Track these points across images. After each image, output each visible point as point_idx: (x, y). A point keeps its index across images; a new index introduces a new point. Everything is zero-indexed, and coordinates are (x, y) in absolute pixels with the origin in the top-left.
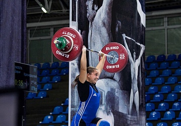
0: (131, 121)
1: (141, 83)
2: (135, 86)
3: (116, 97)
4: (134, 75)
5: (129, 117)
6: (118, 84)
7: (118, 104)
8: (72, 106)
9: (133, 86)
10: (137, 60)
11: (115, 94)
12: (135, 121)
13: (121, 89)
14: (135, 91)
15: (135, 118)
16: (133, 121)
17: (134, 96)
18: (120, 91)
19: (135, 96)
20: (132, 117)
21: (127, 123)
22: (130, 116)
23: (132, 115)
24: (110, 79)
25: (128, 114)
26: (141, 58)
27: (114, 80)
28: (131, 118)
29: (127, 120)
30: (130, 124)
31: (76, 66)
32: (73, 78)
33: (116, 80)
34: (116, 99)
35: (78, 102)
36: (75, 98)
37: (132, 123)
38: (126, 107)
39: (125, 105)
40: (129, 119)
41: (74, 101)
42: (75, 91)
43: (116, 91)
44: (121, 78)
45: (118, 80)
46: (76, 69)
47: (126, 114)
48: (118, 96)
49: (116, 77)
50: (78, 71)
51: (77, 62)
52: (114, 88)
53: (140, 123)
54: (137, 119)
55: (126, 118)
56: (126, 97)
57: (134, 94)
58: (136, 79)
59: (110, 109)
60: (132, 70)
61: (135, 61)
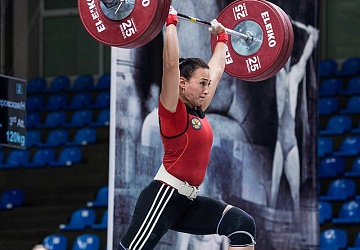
0: (275, 222)
1: (306, 127)
2: (288, 133)
3: (234, 162)
5: (268, 214)
6: (239, 129)
7: (240, 181)
8: (119, 184)
10: (295, 68)
11: (232, 153)
12: (287, 224)
13: (249, 141)
14: (287, 148)
15: (286, 217)
16: (281, 223)
17: (285, 159)
18: (247, 147)
19: (289, 160)
20: (279, 212)
21: (263, 228)
22: (271, 211)
23: (278, 207)
24: (218, 117)
25: (268, 206)
27: (231, 118)
28: (275, 216)
29: (263, 220)
30: (274, 232)
31: (129, 80)
32: (121, 113)
33: (235, 117)
34: (235, 168)
35: (136, 174)
36: (127, 163)
37: (278, 229)
38: (262, 187)
39: (261, 183)
40: (271, 218)
41: (124, 171)
42: (127, 146)
43: (235, 147)
44: (248, 113)
45: (241, 120)
46: (129, 88)
47: (262, 206)
48: (240, 159)
49: (237, 110)
50: (134, 92)
51: (133, 69)
52: (231, 138)
53: (304, 229)
54: (293, 217)
55: (262, 215)
56: (262, 162)
57: (285, 155)
58: (291, 116)
59: (218, 193)
60: (280, 93)
61: (290, 70)
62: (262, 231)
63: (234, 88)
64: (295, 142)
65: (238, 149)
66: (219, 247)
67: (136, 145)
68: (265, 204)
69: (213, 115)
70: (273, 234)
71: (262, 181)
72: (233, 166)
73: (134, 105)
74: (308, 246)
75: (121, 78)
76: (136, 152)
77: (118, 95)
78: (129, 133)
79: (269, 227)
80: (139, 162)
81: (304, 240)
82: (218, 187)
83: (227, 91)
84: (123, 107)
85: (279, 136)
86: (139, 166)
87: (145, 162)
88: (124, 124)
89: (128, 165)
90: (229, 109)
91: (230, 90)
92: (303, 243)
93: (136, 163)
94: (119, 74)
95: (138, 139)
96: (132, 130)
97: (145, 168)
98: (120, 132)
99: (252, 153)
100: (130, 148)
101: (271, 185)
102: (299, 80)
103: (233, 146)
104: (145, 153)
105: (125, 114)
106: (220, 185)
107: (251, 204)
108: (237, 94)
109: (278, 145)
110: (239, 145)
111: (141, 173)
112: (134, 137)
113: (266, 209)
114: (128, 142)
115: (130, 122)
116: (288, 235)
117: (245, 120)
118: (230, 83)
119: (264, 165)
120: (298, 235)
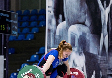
0: (101, 60)
2: (105, 30)
3: (87, 40)
4: (105, 21)
5: (99, 57)
6: (88, 29)
7: (89, 46)
8: (49, 48)
9: (104, 31)
10: (107, 8)
11: (86, 37)
12: (104, 61)
13: (92, 33)
15: (104, 58)
16: (103, 61)
17: (104, 39)
18: (91, 35)
19: (105, 39)
20: (102, 57)
21: (97, 62)
22: (100, 56)
23: (102, 55)
24: (81, 25)
25: (99, 55)
26: (111, 6)
27: (86, 25)
28: (101, 58)
29: (97, 59)
30: (100, 63)
31: (52, 13)
32: (49, 24)
33: (87, 25)
34: (87, 42)
35: (54, 44)
36: (51, 41)
37: (102, 63)
38: (96, 49)
39: (96, 47)
40: (99, 59)
41: (51, 44)
42: (51, 35)
43: (87, 35)
44: (91, 23)
45: (89, 26)
46: (52, 16)
47: (97, 55)
48: (89, 39)
49: (88, 23)
50: (54, 17)
51: (54, 9)
52: (86, 32)
53: (109, 63)
55: (97, 58)
56: (96, 40)
57: (104, 37)
58: (106, 24)
59: (82, 51)
60: (102, 17)
61: (106, 9)
62: (96, 63)
63: (87, 15)
64: (107, 33)
65: (88, 36)
66: (82, 69)
67: (54, 35)
68: (98, 54)
69: (80, 25)
70: (100, 64)
71: (96, 46)
72: (86, 41)
73: (54, 21)
74: (110, 68)
75: (50, 12)
76: (54, 37)
77: (48, 18)
78: (52, 31)
79: (99, 62)
80: (55, 40)
81: (109, 66)
82: (82, 49)
83: (84, 16)
84: (50, 22)
85: (102, 31)
86: (55, 42)
87: (57, 41)
88: (51, 28)
89: (52, 41)
90: (85, 22)
91: (85, 16)
93: (54, 41)
94: (49, 11)
95: (55, 33)
96: (53, 30)
97: (57, 42)
98: (49, 30)
99: (93, 37)
100: (53, 36)
101: (99, 48)
102: (108, 12)
103: (86, 35)
104: (57, 37)
105: (51, 25)
106: (82, 48)
107: (93, 54)
108: (88, 17)
109: (102, 34)
110: (88, 34)
111: (56, 44)
112: (54, 32)
113: (98, 56)
114: (52, 34)
115: (52, 27)
116: (105, 64)
117: (90, 26)
118: (85, 14)
119: (97, 41)
120: (107, 65)
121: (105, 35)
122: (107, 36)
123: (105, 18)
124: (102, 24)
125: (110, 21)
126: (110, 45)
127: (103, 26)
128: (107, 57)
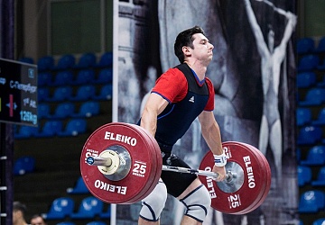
1: (287, 102)
2: (272, 108)
3: (225, 135)
4: (271, 84)
6: (230, 105)
10: (277, 50)
11: (223, 128)
12: (272, 189)
13: (238, 116)
17: (270, 132)
18: (237, 121)
27: (222, 96)
31: (130, 64)
32: (122, 93)
33: (226, 94)
43: (226, 122)
44: (238, 90)
45: (231, 96)
46: (129, 72)
48: (231, 132)
49: (227, 88)
50: (134, 74)
51: (133, 54)
52: (222, 113)
53: (285, 194)
54: (277, 183)
56: (250, 134)
57: (270, 127)
58: (274, 93)
60: (265, 72)
61: (273, 52)
63: (224, 69)
64: (278, 116)
65: (228, 123)
72: (224, 139)
73: (134, 86)
74: (288, 209)
75: (122, 62)
77: (119, 77)
78: (130, 111)
81: (285, 204)
83: (218, 72)
84: (124, 88)
85: (265, 111)
88: (125, 104)
90: (220, 87)
91: (221, 71)
92: (284, 207)
94: (120, 59)
96: (132, 109)
98: (122, 110)
99: (241, 127)
102: (281, 61)
103: (223, 121)
105: (126, 94)
108: (228, 74)
109: (264, 119)
110: (229, 119)
112: (134, 115)
114: (129, 120)
115: (131, 102)
116: (272, 199)
117: (235, 97)
118: (221, 65)
119: (252, 137)
120: (280, 200)
121: (271, 121)
122: (277, 125)
123: (271, 75)
124: (265, 92)
125: (285, 84)
126: (286, 147)
127: (265, 98)
128: (280, 179)
